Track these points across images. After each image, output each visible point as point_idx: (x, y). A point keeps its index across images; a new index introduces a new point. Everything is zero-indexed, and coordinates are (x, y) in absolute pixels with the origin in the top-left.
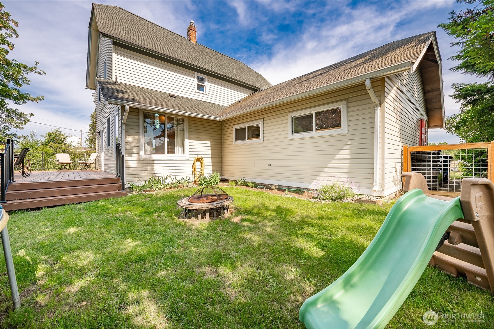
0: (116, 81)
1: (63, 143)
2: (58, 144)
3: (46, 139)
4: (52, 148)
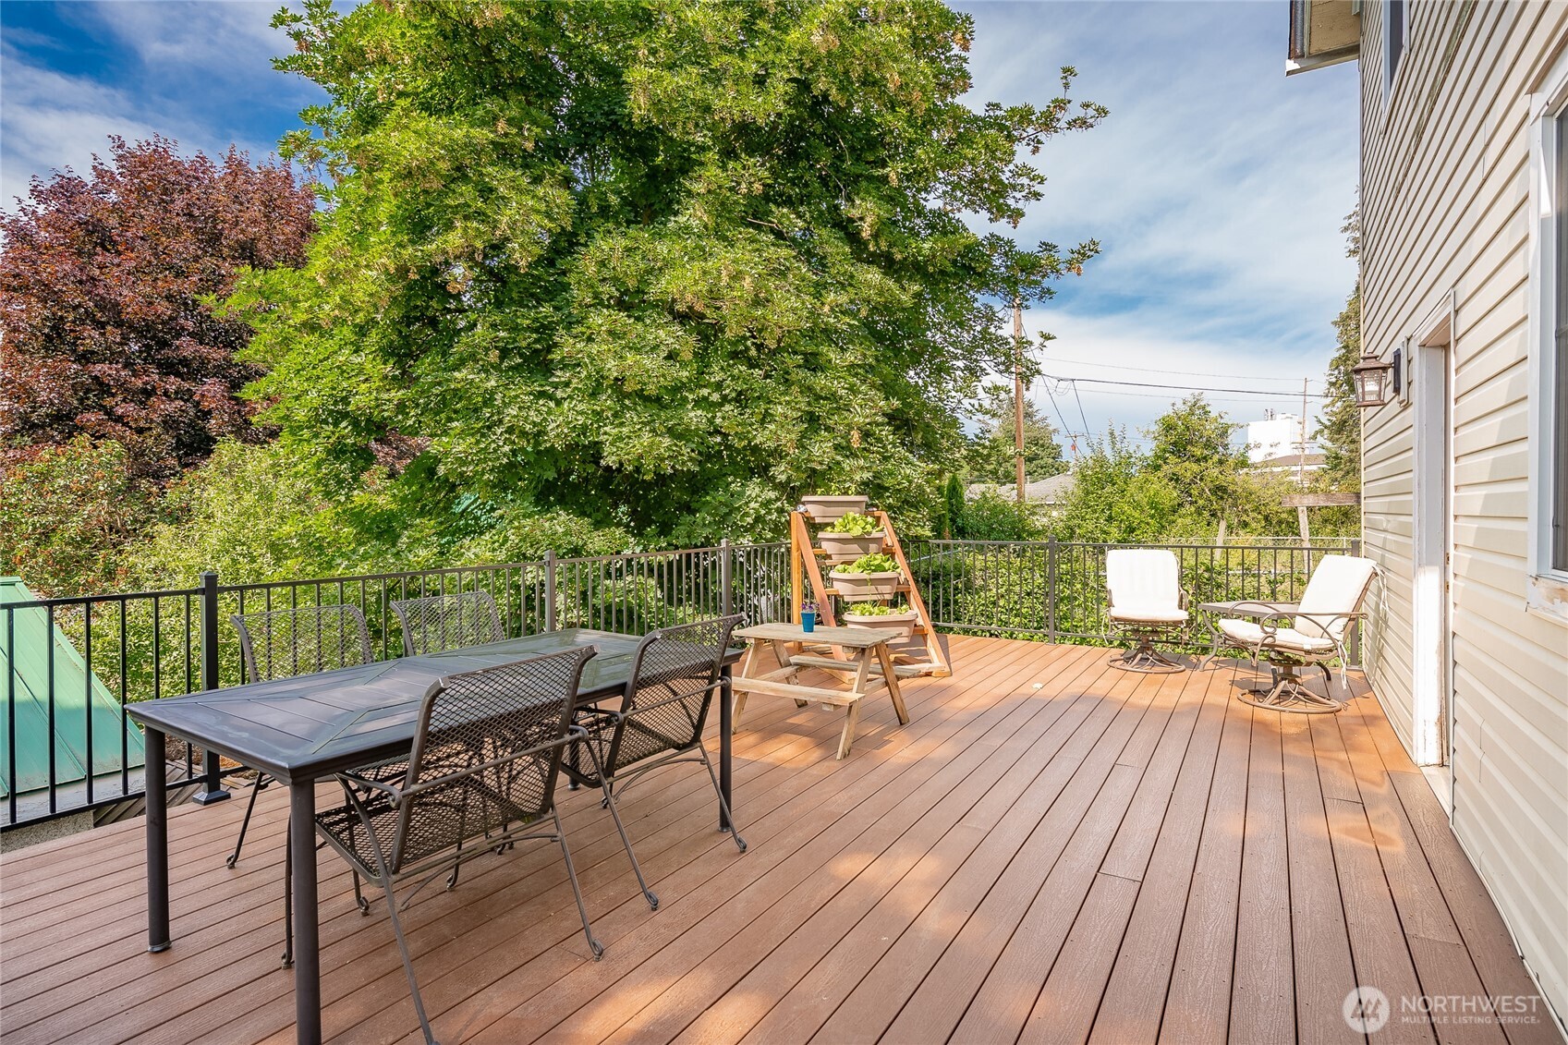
1: (1216, 458)
2: (1198, 461)
3: (1158, 446)
4: (1175, 478)
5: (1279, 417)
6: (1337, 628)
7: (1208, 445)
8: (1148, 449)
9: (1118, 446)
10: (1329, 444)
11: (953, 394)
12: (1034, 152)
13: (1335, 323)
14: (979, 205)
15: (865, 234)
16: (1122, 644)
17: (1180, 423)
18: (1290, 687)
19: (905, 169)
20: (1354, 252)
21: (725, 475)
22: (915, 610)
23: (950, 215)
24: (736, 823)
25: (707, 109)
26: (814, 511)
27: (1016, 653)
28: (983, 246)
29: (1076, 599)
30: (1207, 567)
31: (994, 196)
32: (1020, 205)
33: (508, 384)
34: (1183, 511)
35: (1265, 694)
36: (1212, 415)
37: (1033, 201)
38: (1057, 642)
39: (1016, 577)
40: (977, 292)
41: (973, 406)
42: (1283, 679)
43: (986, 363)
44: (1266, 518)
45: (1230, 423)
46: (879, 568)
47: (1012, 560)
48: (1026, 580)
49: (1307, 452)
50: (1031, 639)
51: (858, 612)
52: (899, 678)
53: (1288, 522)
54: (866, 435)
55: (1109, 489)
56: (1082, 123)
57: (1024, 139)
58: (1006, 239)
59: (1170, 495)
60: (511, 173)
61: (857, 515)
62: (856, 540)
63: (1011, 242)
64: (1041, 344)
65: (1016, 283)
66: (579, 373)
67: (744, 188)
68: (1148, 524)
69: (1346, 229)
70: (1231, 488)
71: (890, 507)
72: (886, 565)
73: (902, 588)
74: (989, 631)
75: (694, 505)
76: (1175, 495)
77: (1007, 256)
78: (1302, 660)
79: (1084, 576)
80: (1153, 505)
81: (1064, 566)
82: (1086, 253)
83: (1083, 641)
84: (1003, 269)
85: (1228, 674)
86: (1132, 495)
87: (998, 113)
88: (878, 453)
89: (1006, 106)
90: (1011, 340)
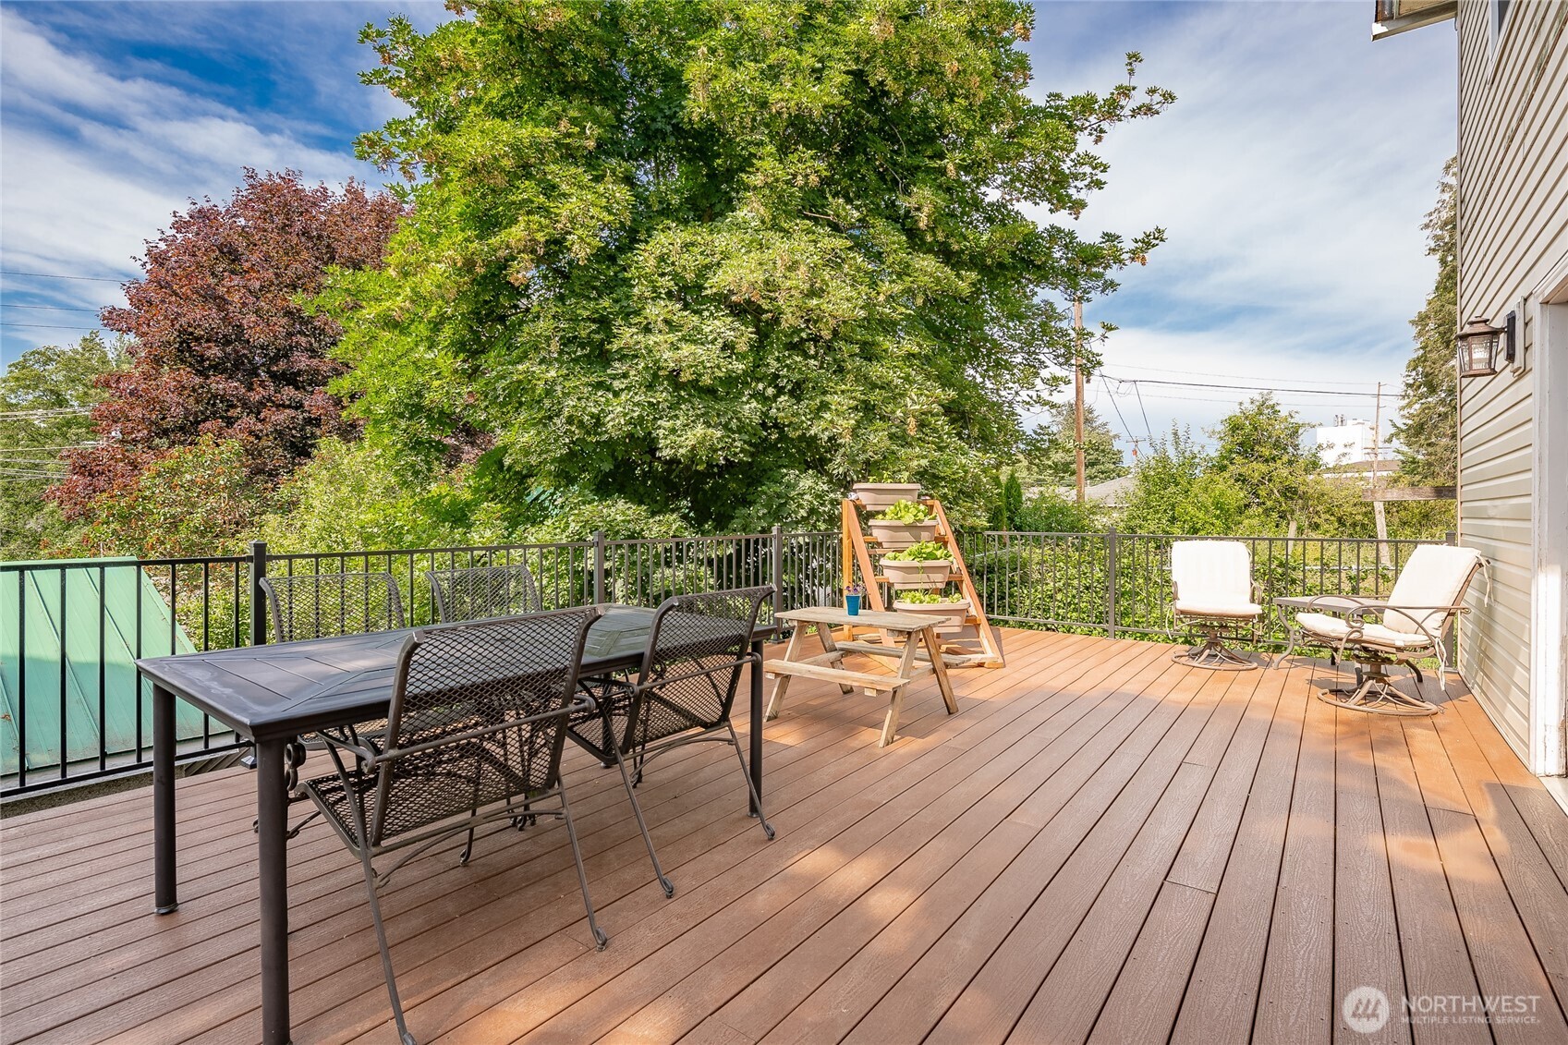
1: (1285, 458)
2: (1267, 461)
3: (1223, 447)
4: (1241, 479)
5: (1350, 422)
6: (1434, 624)
7: (1276, 445)
8: (1213, 449)
9: (1182, 446)
10: (1405, 449)
11: (1011, 385)
12: (1096, 142)
13: (1413, 322)
14: (1039, 197)
15: (922, 225)
16: (1186, 642)
17: (1247, 423)
18: (1378, 687)
19: (963, 160)
20: (1434, 250)
21: (780, 467)
22: (968, 600)
23: (1010, 207)
24: (765, 809)
25: (764, 104)
26: (865, 498)
27: (1073, 647)
28: (1042, 238)
29: (1138, 594)
30: (1281, 562)
31: (1054, 188)
32: (1082, 195)
33: (568, 375)
34: (1250, 512)
35: (1349, 694)
36: (1283, 413)
37: (1096, 190)
38: (1117, 637)
39: (1074, 571)
40: (1036, 286)
41: (1031, 398)
42: (1369, 678)
43: (1045, 355)
44: (1340, 520)
45: (1300, 423)
46: (931, 556)
47: (1071, 554)
48: (1085, 574)
49: (1380, 458)
50: (1090, 633)
51: (908, 600)
52: (947, 666)
53: (1363, 525)
54: (922, 425)
55: (1172, 489)
56: (1148, 110)
57: (1086, 128)
58: (1067, 230)
59: (1237, 495)
60: (573, 170)
61: (909, 503)
62: (908, 527)
63: (1071, 233)
64: (1103, 335)
65: (1076, 275)
66: (637, 364)
67: (800, 181)
68: (1213, 524)
69: (1427, 226)
70: (1302, 488)
71: (945, 497)
72: (939, 553)
73: (954, 578)
74: (1045, 625)
75: (749, 498)
76: (1242, 495)
77: (1067, 248)
78: (1393, 658)
79: (1147, 570)
80: (1218, 505)
81: (1126, 561)
82: (1149, 241)
83: (1144, 636)
84: (1063, 261)
85: (1305, 673)
86: (1196, 496)
87: (1059, 102)
88: (933, 443)
89: (1066, 96)
90: (1071, 331)
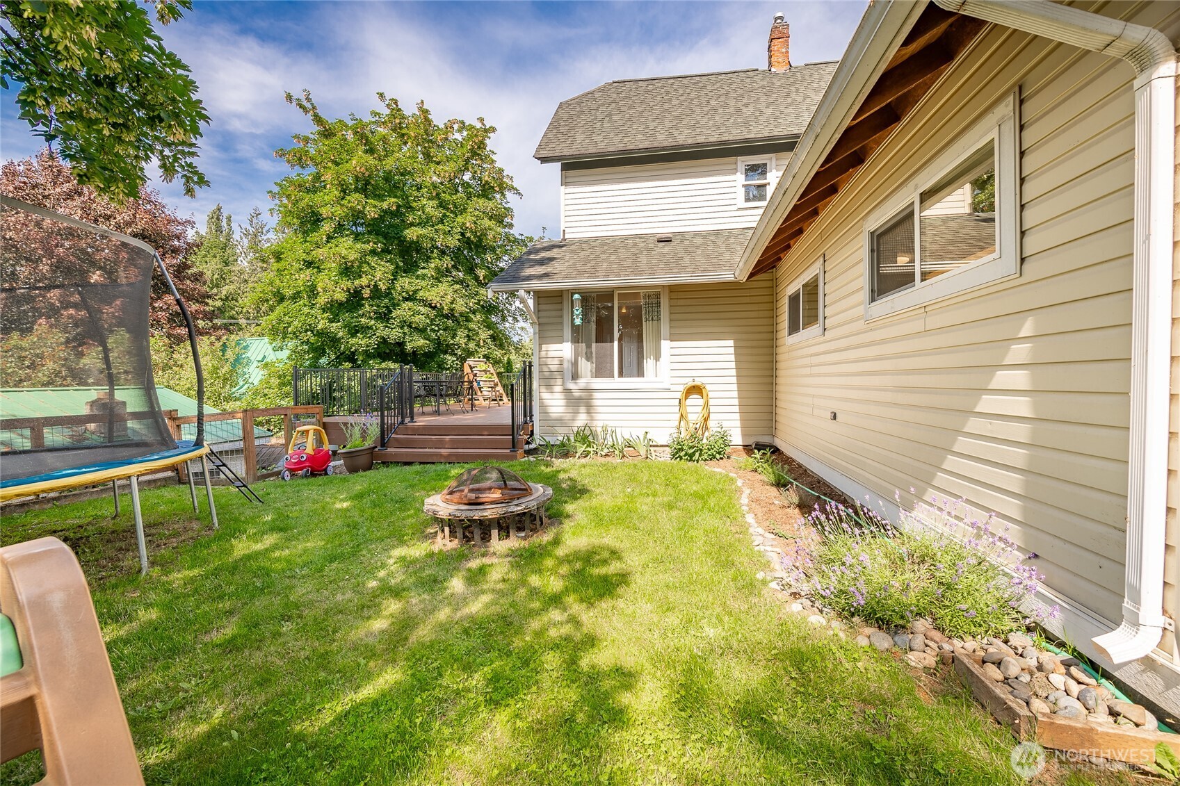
0: (564, 239)
26: (471, 363)
61: (483, 364)
62: (483, 370)
72: (492, 377)
